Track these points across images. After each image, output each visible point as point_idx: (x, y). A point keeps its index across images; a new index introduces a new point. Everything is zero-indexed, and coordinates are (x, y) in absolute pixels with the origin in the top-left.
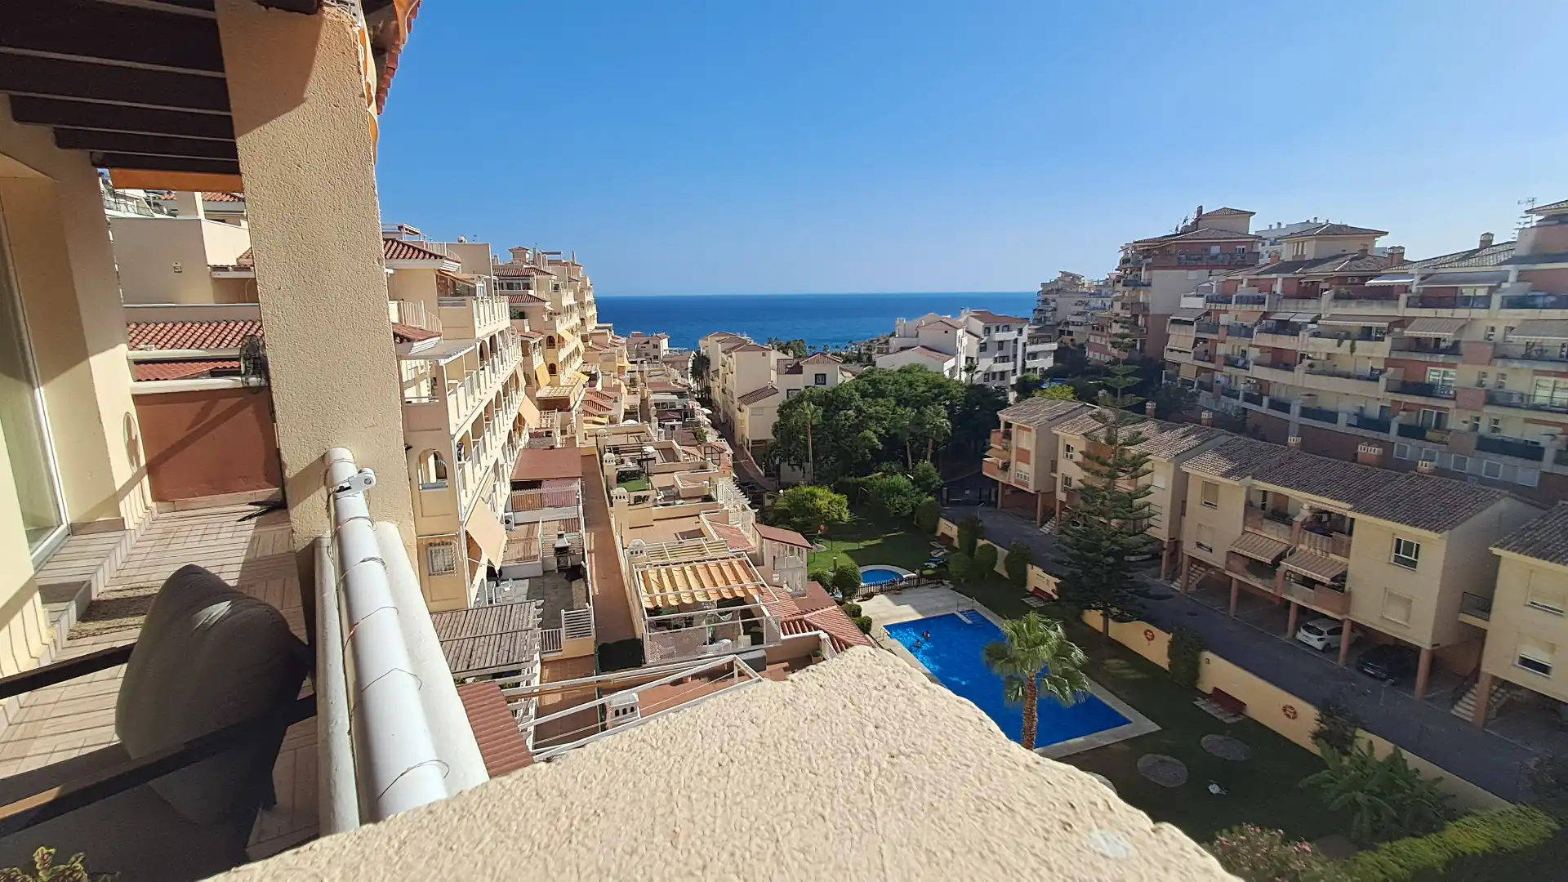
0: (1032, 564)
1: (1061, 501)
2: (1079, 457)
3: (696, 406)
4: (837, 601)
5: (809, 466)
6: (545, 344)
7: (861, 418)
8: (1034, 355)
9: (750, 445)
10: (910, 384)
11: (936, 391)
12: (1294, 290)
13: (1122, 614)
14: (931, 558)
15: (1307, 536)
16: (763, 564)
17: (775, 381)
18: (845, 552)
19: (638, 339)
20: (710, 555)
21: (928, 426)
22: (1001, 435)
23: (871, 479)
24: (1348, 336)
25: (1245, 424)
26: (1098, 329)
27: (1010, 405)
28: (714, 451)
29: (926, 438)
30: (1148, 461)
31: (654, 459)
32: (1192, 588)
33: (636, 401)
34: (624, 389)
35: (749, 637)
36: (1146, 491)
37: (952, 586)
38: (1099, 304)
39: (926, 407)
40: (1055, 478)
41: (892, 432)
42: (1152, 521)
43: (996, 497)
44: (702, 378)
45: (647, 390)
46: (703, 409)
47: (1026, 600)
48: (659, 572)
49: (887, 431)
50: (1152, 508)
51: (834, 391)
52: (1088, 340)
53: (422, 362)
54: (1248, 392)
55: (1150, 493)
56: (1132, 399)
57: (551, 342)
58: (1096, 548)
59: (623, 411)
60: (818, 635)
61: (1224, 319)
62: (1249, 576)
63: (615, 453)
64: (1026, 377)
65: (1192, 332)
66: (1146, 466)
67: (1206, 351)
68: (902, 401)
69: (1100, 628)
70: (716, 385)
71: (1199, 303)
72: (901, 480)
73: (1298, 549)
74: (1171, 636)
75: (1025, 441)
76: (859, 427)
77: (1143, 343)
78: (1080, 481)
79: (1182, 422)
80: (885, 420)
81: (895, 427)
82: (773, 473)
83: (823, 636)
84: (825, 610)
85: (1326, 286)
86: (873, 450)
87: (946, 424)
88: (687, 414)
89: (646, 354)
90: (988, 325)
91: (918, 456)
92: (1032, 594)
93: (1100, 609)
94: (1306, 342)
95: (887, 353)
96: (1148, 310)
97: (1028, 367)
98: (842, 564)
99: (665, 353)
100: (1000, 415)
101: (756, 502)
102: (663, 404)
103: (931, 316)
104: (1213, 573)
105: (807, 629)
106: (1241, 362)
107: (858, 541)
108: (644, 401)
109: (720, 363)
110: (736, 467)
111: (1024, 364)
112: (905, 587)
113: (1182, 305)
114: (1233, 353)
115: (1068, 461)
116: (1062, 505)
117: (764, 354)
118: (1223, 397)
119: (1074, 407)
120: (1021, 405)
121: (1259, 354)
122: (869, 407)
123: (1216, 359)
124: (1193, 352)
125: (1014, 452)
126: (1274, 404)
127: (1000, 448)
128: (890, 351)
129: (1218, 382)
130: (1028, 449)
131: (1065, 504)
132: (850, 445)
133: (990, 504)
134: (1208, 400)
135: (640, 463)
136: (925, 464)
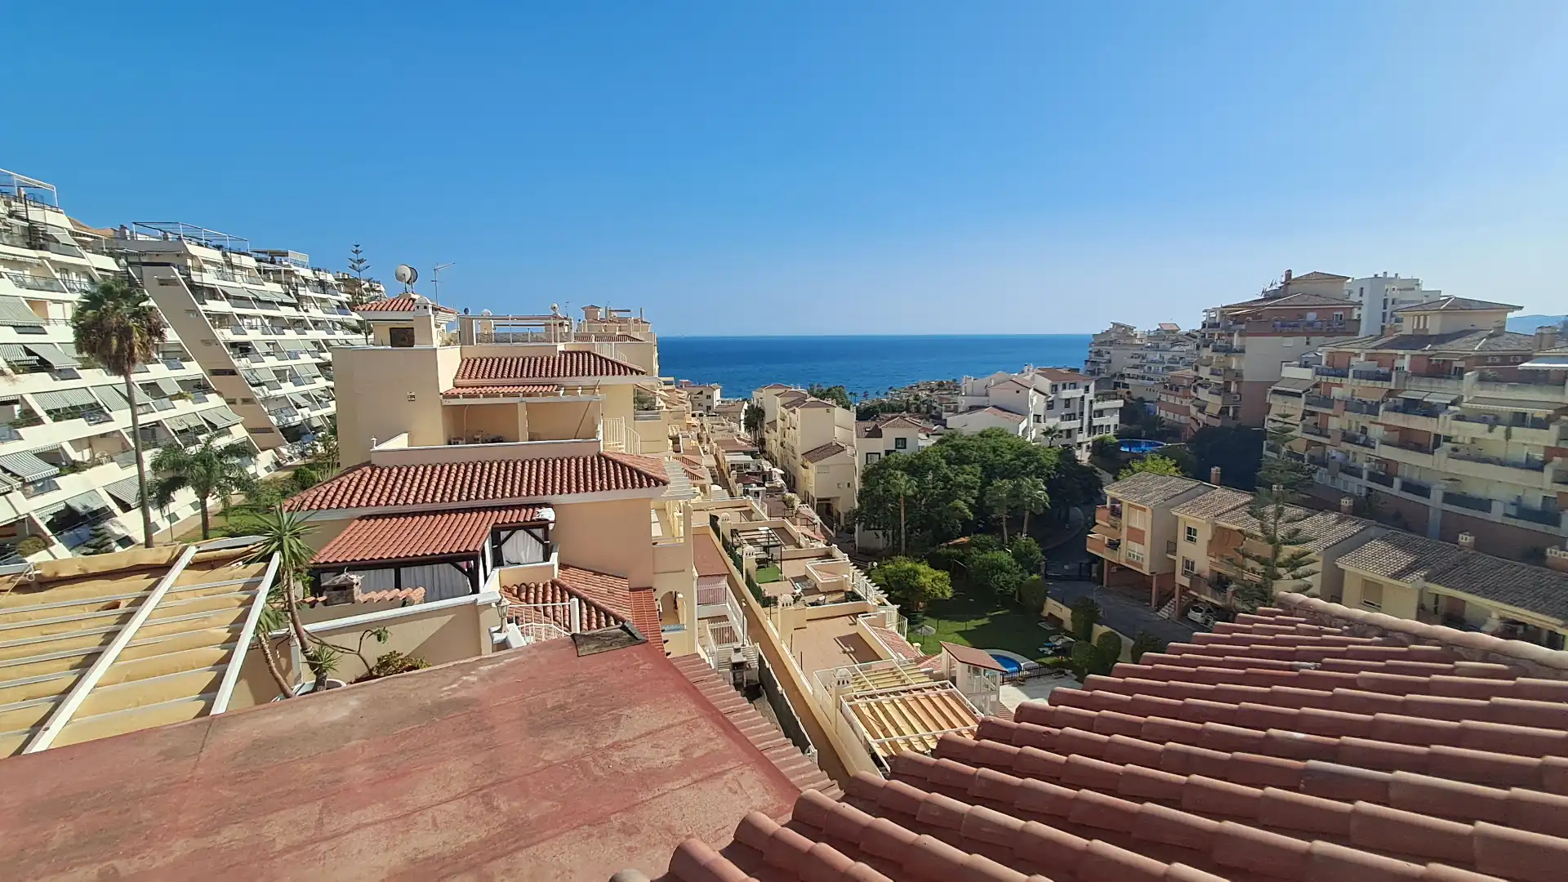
1: (1181, 585)
2: (1203, 542)
3: (771, 467)
7: (949, 487)
8: (1100, 413)
10: (995, 450)
11: (1025, 459)
12: (1424, 365)
19: (691, 389)
22: (1108, 512)
24: (1497, 421)
25: (1370, 505)
26: (1171, 389)
29: (1024, 511)
33: (711, 462)
38: (1157, 357)
39: (1019, 477)
40: (1174, 560)
41: (983, 501)
43: (1102, 575)
44: (757, 429)
45: (720, 450)
46: (776, 469)
49: (978, 501)
51: (919, 457)
52: (1159, 399)
54: (1372, 470)
61: (1336, 392)
64: (1102, 438)
65: (1300, 404)
67: (1316, 424)
68: (988, 469)
71: (1307, 374)
72: (1001, 556)
75: (1138, 520)
76: (949, 496)
77: (1235, 412)
80: (975, 489)
81: (984, 496)
85: (1462, 364)
86: (965, 521)
87: (1041, 493)
88: (765, 477)
90: (1055, 383)
91: (1014, 529)
94: (1447, 426)
95: (956, 412)
96: (1242, 377)
97: (1094, 424)
100: (1106, 491)
102: (739, 466)
103: (1001, 375)
106: (1363, 439)
107: (967, 620)
108: (719, 461)
109: (779, 416)
111: (1090, 422)
113: (1283, 375)
114: (1350, 429)
115: (1190, 544)
116: (1184, 589)
117: (828, 411)
118: (1341, 475)
119: (1191, 486)
120: (1127, 481)
121: (1386, 433)
122: (956, 475)
123: (1329, 433)
124: (1301, 426)
125: (1125, 531)
126: (1407, 486)
127: (1108, 525)
128: (960, 410)
129: (1334, 458)
130: (1142, 528)
131: (1188, 589)
132: (940, 513)
133: (1090, 579)
134: (1321, 476)
135: (766, 549)
136: (1023, 538)
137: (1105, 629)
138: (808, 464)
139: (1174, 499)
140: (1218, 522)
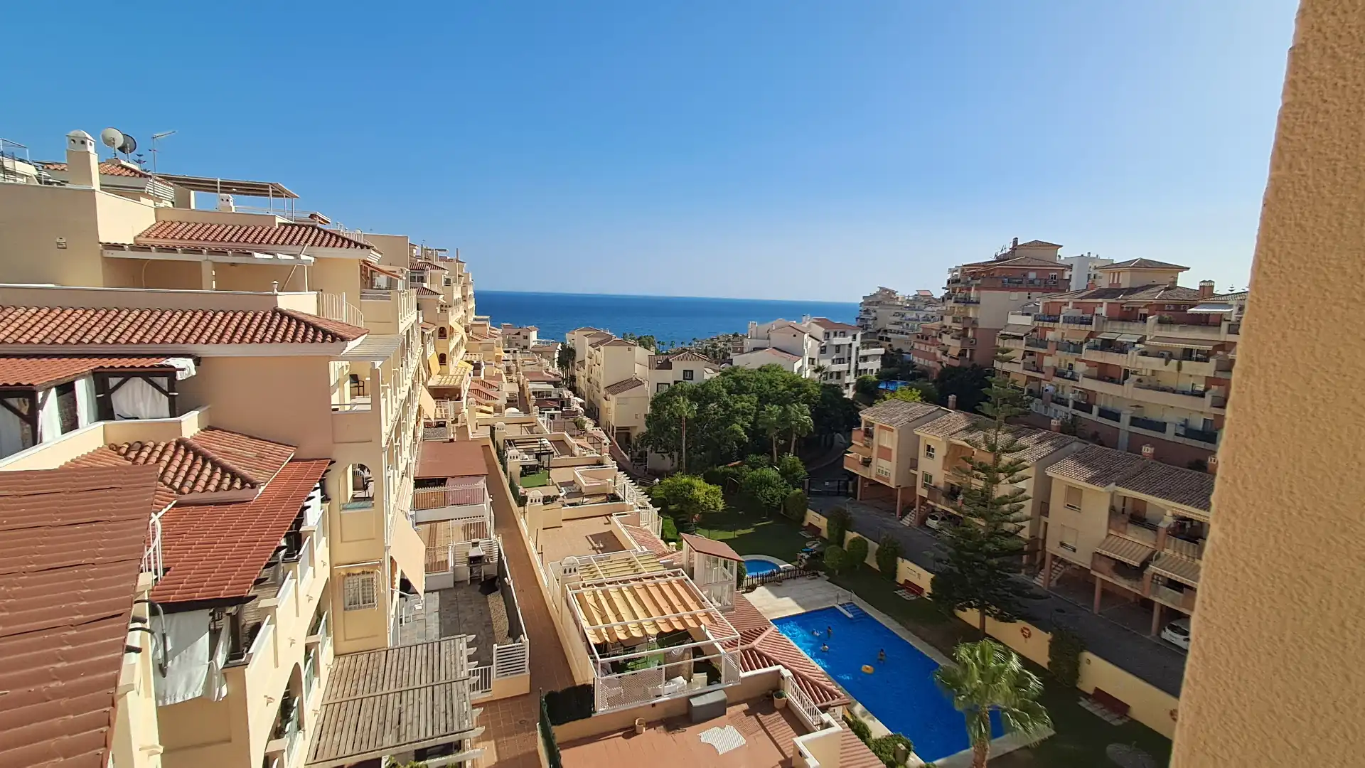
1: (920, 496)
2: (938, 457)
3: (570, 395)
6: (437, 334)
7: (728, 413)
8: (865, 358)
10: (770, 382)
12: (1117, 314)
13: (1001, 613)
14: (803, 549)
15: (1173, 541)
17: (646, 376)
19: (510, 330)
20: (645, 571)
21: (793, 423)
22: (862, 434)
24: (1171, 356)
26: (922, 338)
29: (791, 433)
31: (553, 453)
33: (515, 389)
34: (503, 378)
37: (828, 578)
38: (914, 316)
39: (789, 404)
40: (916, 476)
41: (758, 426)
43: (856, 489)
44: (568, 367)
45: (524, 379)
46: (576, 398)
49: (753, 425)
51: (703, 387)
52: (913, 348)
53: (347, 363)
54: (1077, 400)
57: (442, 333)
59: (505, 399)
60: (778, 672)
61: (1050, 335)
62: (1115, 576)
64: (865, 378)
65: (1022, 346)
67: (1034, 362)
68: (765, 398)
69: (977, 625)
71: (1028, 321)
72: (770, 472)
73: (1163, 553)
75: (887, 440)
76: (728, 420)
77: (971, 354)
78: (939, 478)
80: (750, 414)
81: (761, 422)
82: (639, 458)
83: (785, 672)
84: (767, 632)
85: (1146, 311)
86: (740, 442)
87: (807, 418)
88: (563, 403)
89: (518, 345)
90: (828, 331)
91: (783, 450)
94: (1134, 360)
95: (742, 352)
96: (977, 324)
97: (860, 368)
99: (534, 344)
100: (861, 415)
102: (540, 393)
103: (780, 321)
106: (1069, 373)
108: (522, 388)
109: (587, 355)
111: (857, 366)
113: (1009, 322)
114: (1060, 364)
115: (929, 460)
116: (923, 500)
117: (629, 349)
118: (1052, 404)
119: (931, 410)
120: (879, 406)
121: (1088, 368)
122: (736, 402)
123: (1044, 370)
124: (1022, 362)
125: (875, 449)
126: (1103, 413)
127: (861, 445)
128: (745, 351)
129: (1047, 390)
130: (890, 447)
131: (926, 499)
132: (719, 436)
133: (847, 495)
134: (1037, 405)
135: (538, 456)
136: (790, 457)
137: (855, 535)
138: (609, 396)
139: (917, 421)
140: (951, 440)
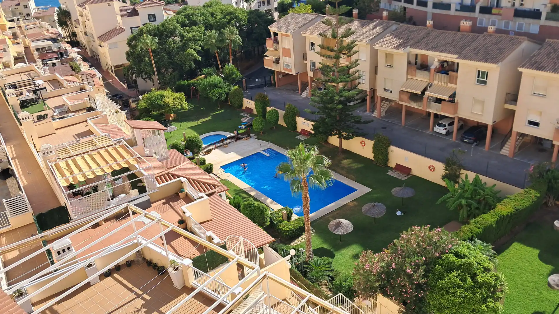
0: (299, 116)
1: (311, 77)
2: (318, 49)
3: (68, 47)
4: (188, 158)
5: (155, 77)
7: (184, 41)
9: (113, 69)
10: (212, 14)
11: (229, 17)
13: (348, 135)
14: (241, 123)
16: (137, 145)
17: (121, 24)
18: (190, 128)
19: (10, 3)
20: (100, 145)
21: (227, 41)
22: (272, 41)
23: (197, 80)
25: (405, 16)
27: (275, 21)
28: (88, 77)
29: (228, 49)
30: (356, 45)
31: (45, 88)
32: (383, 114)
33: (21, 49)
34: (9, 42)
35: (136, 190)
36: (356, 63)
37: (256, 137)
39: (224, 29)
40: (306, 65)
41: (206, 48)
42: (360, 81)
43: (274, 81)
44: (67, 26)
45: (28, 40)
46: (74, 49)
47: (298, 137)
48: (67, 163)
49: (202, 48)
50: (360, 73)
51: (163, 25)
55: (359, 64)
56: (345, 8)
58: (332, 101)
59: (13, 58)
60: (180, 180)
62: (410, 102)
63: (13, 88)
66: (355, 49)
68: (209, 27)
69: (338, 145)
70: (79, 31)
72: (216, 79)
74: (373, 142)
75: (286, 43)
76: (184, 47)
78: (320, 63)
79: (372, 19)
80: (199, 40)
81: (206, 44)
82: (132, 85)
83: (183, 180)
84: (182, 164)
86: (196, 61)
88: (62, 54)
89: (20, 14)
91: (224, 62)
92: (300, 133)
93: (337, 134)
98: (189, 136)
99: (34, 11)
100: (270, 28)
101: (125, 106)
102: (42, 49)
104: (393, 104)
105: (173, 178)
107: (196, 120)
108: (27, 48)
109: (78, 14)
110: (107, 85)
112: (229, 143)
122: (188, 33)
126: (419, 3)
136: (229, 66)
